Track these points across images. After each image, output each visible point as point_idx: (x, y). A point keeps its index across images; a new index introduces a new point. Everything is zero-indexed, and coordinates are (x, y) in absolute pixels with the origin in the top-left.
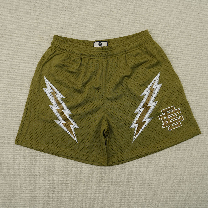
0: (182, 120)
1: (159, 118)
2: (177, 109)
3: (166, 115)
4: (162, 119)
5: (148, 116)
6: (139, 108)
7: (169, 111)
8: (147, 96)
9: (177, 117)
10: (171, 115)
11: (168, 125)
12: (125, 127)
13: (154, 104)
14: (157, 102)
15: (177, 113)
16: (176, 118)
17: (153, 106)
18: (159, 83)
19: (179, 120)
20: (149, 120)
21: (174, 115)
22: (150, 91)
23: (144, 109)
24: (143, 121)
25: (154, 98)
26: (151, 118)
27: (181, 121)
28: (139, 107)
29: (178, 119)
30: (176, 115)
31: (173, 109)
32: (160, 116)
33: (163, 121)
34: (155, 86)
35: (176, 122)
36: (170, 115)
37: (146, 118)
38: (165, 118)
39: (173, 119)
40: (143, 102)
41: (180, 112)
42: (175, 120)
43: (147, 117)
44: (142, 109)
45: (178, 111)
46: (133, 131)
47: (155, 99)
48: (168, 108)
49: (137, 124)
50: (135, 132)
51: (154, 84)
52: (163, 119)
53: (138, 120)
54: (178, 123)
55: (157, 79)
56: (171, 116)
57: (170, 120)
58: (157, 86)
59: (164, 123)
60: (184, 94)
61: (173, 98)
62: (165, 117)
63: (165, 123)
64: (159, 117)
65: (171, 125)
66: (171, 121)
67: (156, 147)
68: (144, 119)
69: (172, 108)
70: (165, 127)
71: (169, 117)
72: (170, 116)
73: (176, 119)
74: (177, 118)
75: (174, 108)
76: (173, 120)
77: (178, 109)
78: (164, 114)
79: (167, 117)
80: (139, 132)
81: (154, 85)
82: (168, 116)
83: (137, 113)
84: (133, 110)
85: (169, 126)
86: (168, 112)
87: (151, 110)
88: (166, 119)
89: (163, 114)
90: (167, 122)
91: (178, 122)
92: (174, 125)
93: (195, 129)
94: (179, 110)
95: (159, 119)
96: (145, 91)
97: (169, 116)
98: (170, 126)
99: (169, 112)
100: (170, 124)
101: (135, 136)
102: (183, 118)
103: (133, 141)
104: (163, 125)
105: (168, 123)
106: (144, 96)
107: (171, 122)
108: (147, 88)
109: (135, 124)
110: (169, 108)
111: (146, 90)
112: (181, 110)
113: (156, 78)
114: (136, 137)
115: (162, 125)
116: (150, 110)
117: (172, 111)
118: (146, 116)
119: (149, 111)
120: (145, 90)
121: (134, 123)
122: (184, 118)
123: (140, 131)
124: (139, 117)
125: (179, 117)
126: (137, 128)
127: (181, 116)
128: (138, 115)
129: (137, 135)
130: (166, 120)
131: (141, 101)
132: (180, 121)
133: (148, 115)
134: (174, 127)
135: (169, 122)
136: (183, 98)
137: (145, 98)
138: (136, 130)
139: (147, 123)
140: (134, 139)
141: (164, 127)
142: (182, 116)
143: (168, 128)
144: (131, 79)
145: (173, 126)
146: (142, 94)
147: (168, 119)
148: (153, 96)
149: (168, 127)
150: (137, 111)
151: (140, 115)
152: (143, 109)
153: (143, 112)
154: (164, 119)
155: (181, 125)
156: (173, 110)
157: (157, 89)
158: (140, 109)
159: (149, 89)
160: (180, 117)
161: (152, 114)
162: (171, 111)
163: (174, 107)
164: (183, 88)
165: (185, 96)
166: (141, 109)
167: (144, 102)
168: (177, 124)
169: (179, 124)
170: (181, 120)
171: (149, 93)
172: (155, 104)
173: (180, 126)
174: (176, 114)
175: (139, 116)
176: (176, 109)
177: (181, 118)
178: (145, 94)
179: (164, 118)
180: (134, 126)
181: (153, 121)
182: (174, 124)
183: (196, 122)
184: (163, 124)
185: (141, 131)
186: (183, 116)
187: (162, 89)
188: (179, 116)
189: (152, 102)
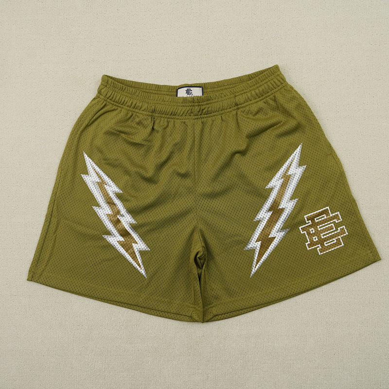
0: (345, 235)
1: (301, 231)
2: (334, 214)
3: (314, 225)
4: (305, 232)
5: (279, 226)
6: (262, 212)
7: (320, 217)
8: (277, 189)
9: (334, 228)
11: (317, 243)
12: (237, 247)
13: (290, 203)
14: (297, 199)
15: (334, 221)
16: (332, 230)
17: (289, 208)
18: (299, 165)
19: (338, 235)
20: (282, 234)
21: (329, 225)
22: (282, 179)
23: (271, 213)
24: (270, 237)
25: (290, 193)
27: (342, 236)
28: (263, 210)
29: (336, 232)
30: (333, 224)
31: (327, 214)
32: (302, 227)
33: (308, 236)
34: (292, 170)
35: (333, 238)
36: (320, 226)
37: (276, 230)
38: (312, 231)
39: (327, 232)
40: (269, 200)
41: (339, 219)
43: (278, 228)
44: (269, 213)
45: (336, 217)
46: (252, 255)
47: (293, 196)
48: (318, 211)
49: (259, 243)
50: (256, 258)
51: (291, 167)
53: (261, 234)
54: (337, 240)
55: (296, 157)
56: (324, 226)
57: (322, 234)
58: (296, 170)
59: (310, 239)
60: (347, 185)
61: (327, 193)
63: (312, 241)
64: (300, 229)
65: (324, 245)
66: (323, 236)
67: (294, 286)
68: (272, 233)
69: (326, 212)
70: (313, 248)
71: (319, 229)
72: (321, 227)
73: (333, 233)
74: (335, 231)
75: (328, 212)
76: (327, 234)
77: (336, 213)
78: (309, 223)
79: (316, 229)
80: (263, 258)
81: (291, 169)
82: (318, 227)
83: (259, 222)
84: (252, 216)
85: (319, 245)
86: (317, 219)
87: (285, 216)
88: (314, 232)
89: (308, 223)
90: (315, 239)
91: (337, 238)
92: (329, 244)
93: (369, 252)
94: (337, 215)
95: (300, 232)
96: (273, 179)
97: (320, 228)
98: (322, 245)
99: (320, 220)
100: (321, 242)
101: (254, 266)
102: (346, 231)
103: (251, 275)
104: (308, 243)
105: (317, 239)
106: (271, 189)
107: (322, 237)
108: (277, 174)
109: (254, 242)
110: (319, 211)
111: (276, 177)
112: (342, 215)
113: (293, 155)
114: (257, 267)
115: (306, 244)
116: (283, 215)
117: (325, 217)
118: (276, 227)
119: (282, 217)
120: (273, 177)
121: (253, 239)
122: (347, 230)
123: (264, 256)
124: (262, 229)
125: (339, 229)
126: (259, 249)
127: (342, 227)
128: (261, 225)
129: (259, 263)
130: (314, 235)
131: (266, 198)
132: (340, 237)
133: (279, 224)
134: (329, 247)
135: (319, 237)
136: (346, 193)
137: (274, 192)
138: (257, 253)
139: (278, 240)
140: (253, 271)
141: (309, 247)
142: (344, 226)
143: (318, 249)
144: (247, 156)
145: (327, 245)
146: (269, 186)
147: (317, 233)
148: (289, 189)
149: (318, 247)
150: (258, 217)
151: (264, 224)
152: (270, 214)
153: (270, 218)
154: (310, 233)
155: (343, 245)
156: (327, 215)
157: (296, 175)
158: (264, 213)
160: (340, 229)
161: (287, 224)
162: (322, 217)
163: (329, 209)
164: (346, 173)
165: (349, 188)
166: (266, 214)
167: (271, 201)
168: (334, 242)
169: (338, 243)
171: (281, 184)
172: (292, 204)
173: (341, 246)
174: (332, 223)
175: (263, 226)
176: (333, 213)
177: (343, 231)
178: (274, 184)
179: (310, 230)
180: (253, 245)
181: (289, 236)
182: (329, 241)
183: (371, 239)
184: (309, 243)
185: (267, 255)
186: (346, 226)
187: (305, 175)
188: (338, 227)
189: (286, 201)
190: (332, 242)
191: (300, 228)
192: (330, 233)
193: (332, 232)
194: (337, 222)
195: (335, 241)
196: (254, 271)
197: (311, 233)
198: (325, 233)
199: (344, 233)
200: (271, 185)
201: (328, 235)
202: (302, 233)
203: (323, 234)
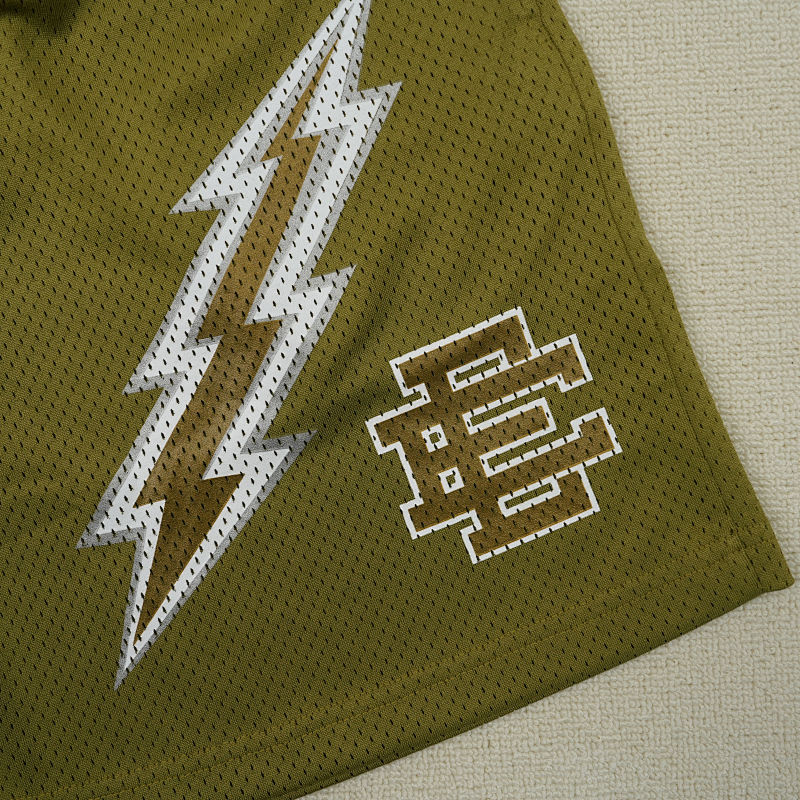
0: (606, 455)
1: (377, 444)
2: (548, 349)
3: (445, 407)
4: (398, 446)
5: (255, 418)
6: (166, 342)
7: (476, 363)
8: (242, 217)
9: (551, 420)
10: (493, 405)
11: (458, 503)
12: (38, 533)
13: (313, 293)
14: (350, 271)
15: (550, 381)
16: (542, 433)
17: (304, 317)
18: (364, 84)
19: (569, 455)
20: (277, 457)
21: (525, 408)
22: (271, 164)
23: (214, 347)
24: (209, 475)
25: (316, 235)
26: (287, 438)
27: (592, 462)
28: (171, 331)
29: (558, 443)
30: (542, 403)
31: (515, 349)
32: (379, 419)
33: (415, 465)
34: (325, 108)
35: (545, 473)
36: (480, 410)
37: (244, 441)
38: (433, 437)
39: (514, 445)
40: (197, 278)
41: (579, 374)
42: (530, 455)
43: (250, 429)
44: (201, 351)
45: (561, 362)
46: (118, 572)
47: (328, 251)
48: (465, 333)
49: (156, 509)
50: (141, 588)
51: (320, 92)
52: (416, 452)
53: (161, 464)
54: (563, 482)
55: (347, 34)
56: (497, 412)
57: (485, 457)
58: (348, 108)
59: (422, 484)
60: (622, 185)
61: (511, 233)
62: (437, 428)
63: (431, 491)
64: (373, 432)
65: (495, 510)
66: (493, 463)
67: (341, 728)
68: (220, 453)
69: (505, 337)
70: (437, 527)
71: (472, 430)
72: (482, 418)
73: (544, 449)
74: (554, 436)
75: (521, 339)
76: (513, 453)
77: (562, 343)
78: (417, 395)
79: (455, 430)
80: (181, 585)
81: (316, 104)
82: (467, 417)
83: (152, 396)
84: (116, 368)
85: (473, 514)
86: (459, 377)
87: (286, 364)
88: (443, 443)
89: (410, 400)
90: (451, 480)
91: (561, 474)
92: (521, 507)
93: (732, 541)
94: (567, 351)
95: (371, 449)
96: (220, 161)
97: (476, 420)
98: (488, 512)
99: (476, 378)
100: (482, 494)
101: (134, 627)
102: (612, 435)
103: (120, 675)
104: (411, 504)
105: (459, 484)
106: (207, 218)
107: (489, 472)
108: (244, 132)
109: (129, 508)
110: (470, 331)
111: (233, 153)
112: (590, 354)
113: (331, 23)
114: (147, 635)
115: (405, 508)
116: (276, 359)
117: (505, 366)
118: (240, 422)
119: (272, 370)
120: (217, 151)
121: (123, 490)
122: (618, 428)
123: (185, 575)
124: (168, 434)
125: (576, 424)
126: (154, 540)
127: (590, 417)
128: (165, 415)
129: (159, 614)
130: (443, 458)
131: (178, 264)
132: (579, 468)
133: (256, 409)
134: (522, 523)
135: (472, 473)
136: (613, 233)
137: (223, 234)
138: (148, 563)
139: (255, 490)
140: (130, 653)
141: (420, 526)
142: (602, 412)
143: (466, 532)
144: (73, 39)
145: (513, 511)
146: (193, 199)
147: (463, 451)
148: (309, 217)
149: (468, 522)
150: (149, 374)
151: (180, 410)
152: (206, 353)
153: (208, 377)
154: (423, 451)
155: (596, 508)
156: (513, 355)
157: (347, 138)
158: (176, 348)
159: (265, 145)
160: (584, 425)
161: (300, 404)
162: (488, 365)
163: (522, 320)
164: (617, 125)
165: (629, 204)
166: (187, 355)
167: (207, 283)
168: (550, 495)
169: (572, 498)
170: (589, 455)
171: (263, 188)
172: (322, 298)
173: (584, 515)
174: (539, 394)
175: (174, 421)
176: (546, 342)
177: (594, 437)
178: (224, 191)
179: (425, 434)
180: (126, 520)
181: (316, 470)
182: (522, 492)
183: (741, 474)
184: (419, 501)
185: (199, 569)
186: (611, 410)
187: (396, 137)
188: (573, 416)
189: (291, 279)
190: (536, 493)
191: (371, 424)
192: (527, 447)
193: (541, 441)
194: (564, 387)
195: (557, 491)
196: (133, 651)
197: (430, 448)
198: (500, 450)
199: (603, 449)
200: (208, 195)
201: (516, 462)
202: (381, 450)
203: (492, 454)
